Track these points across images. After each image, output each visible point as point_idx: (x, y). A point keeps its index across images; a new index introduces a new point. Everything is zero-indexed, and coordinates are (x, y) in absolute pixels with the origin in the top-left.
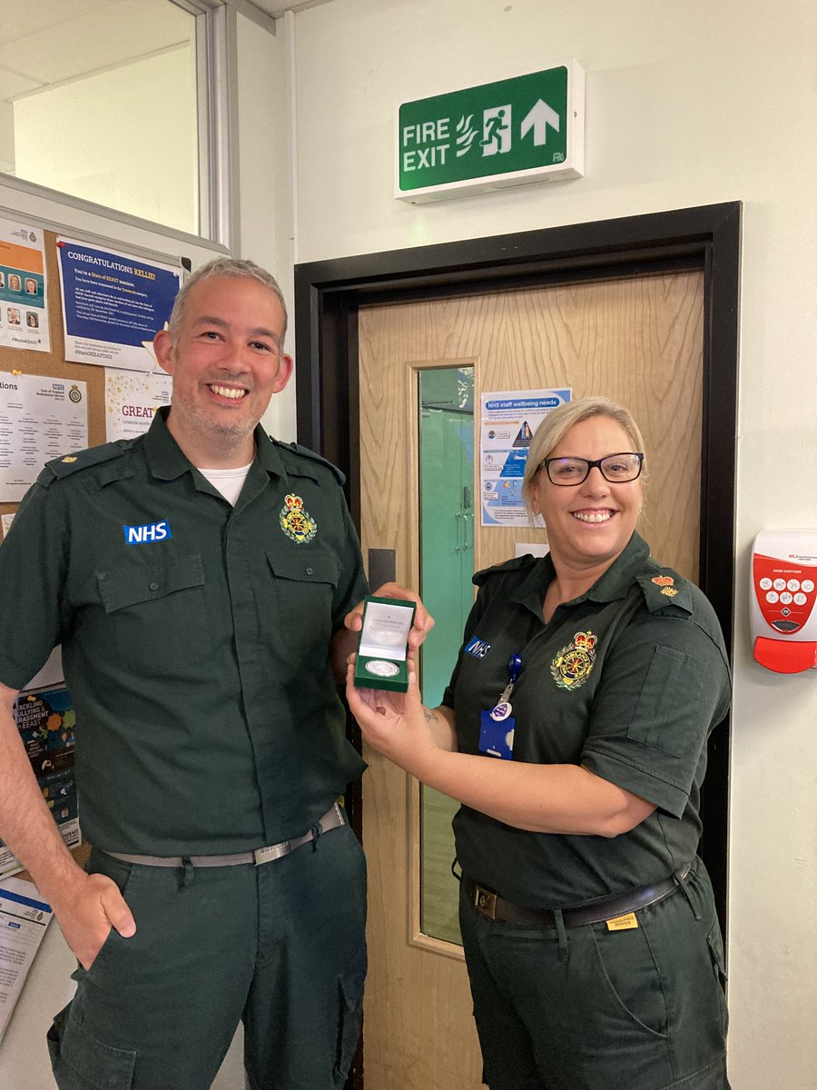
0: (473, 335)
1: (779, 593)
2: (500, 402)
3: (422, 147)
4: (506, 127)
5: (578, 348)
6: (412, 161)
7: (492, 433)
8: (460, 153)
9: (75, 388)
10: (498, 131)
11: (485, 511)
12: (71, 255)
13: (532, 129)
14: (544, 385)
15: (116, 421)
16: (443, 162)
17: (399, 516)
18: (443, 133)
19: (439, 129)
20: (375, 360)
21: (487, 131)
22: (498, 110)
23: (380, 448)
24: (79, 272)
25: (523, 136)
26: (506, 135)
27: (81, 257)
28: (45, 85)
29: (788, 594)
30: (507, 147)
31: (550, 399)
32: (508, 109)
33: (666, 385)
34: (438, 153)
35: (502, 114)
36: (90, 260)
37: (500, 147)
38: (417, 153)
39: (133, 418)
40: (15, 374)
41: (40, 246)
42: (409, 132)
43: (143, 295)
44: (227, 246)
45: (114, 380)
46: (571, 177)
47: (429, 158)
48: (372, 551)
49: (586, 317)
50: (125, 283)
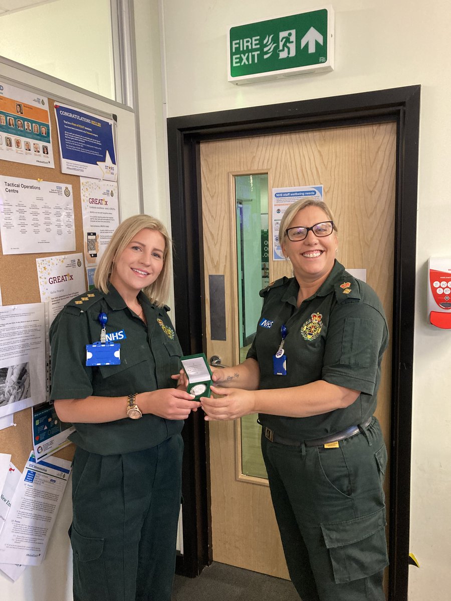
0: (267, 157)
1: (444, 289)
2: (283, 193)
3: (244, 52)
4: (292, 42)
5: (326, 164)
6: (238, 60)
7: (279, 210)
8: (266, 57)
9: (67, 188)
10: (288, 44)
11: (275, 252)
12: (63, 113)
13: (307, 43)
14: (307, 184)
15: (87, 207)
16: (256, 61)
17: (226, 256)
18: (256, 45)
19: (253, 42)
20: (210, 171)
21: (281, 44)
22: (288, 32)
23: (215, 220)
24: (66, 122)
25: (302, 48)
26: (292, 47)
27: (66, 114)
29: (448, 289)
30: (293, 53)
31: (311, 192)
32: (293, 32)
33: (374, 183)
34: (253, 56)
35: (290, 34)
36: (71, 115)
37: (289, 54)
38: (241, 56)
39: (94, 205)
40: (39, 181)
41: (46, 107)
42: (236, 44)
43: (96, 135)
44: (132, 108)
45: (84, 183)
46: (328, 70)
47: (248, 59)
48: (210, 276)
49: (331, 147)
50: (87, 129)
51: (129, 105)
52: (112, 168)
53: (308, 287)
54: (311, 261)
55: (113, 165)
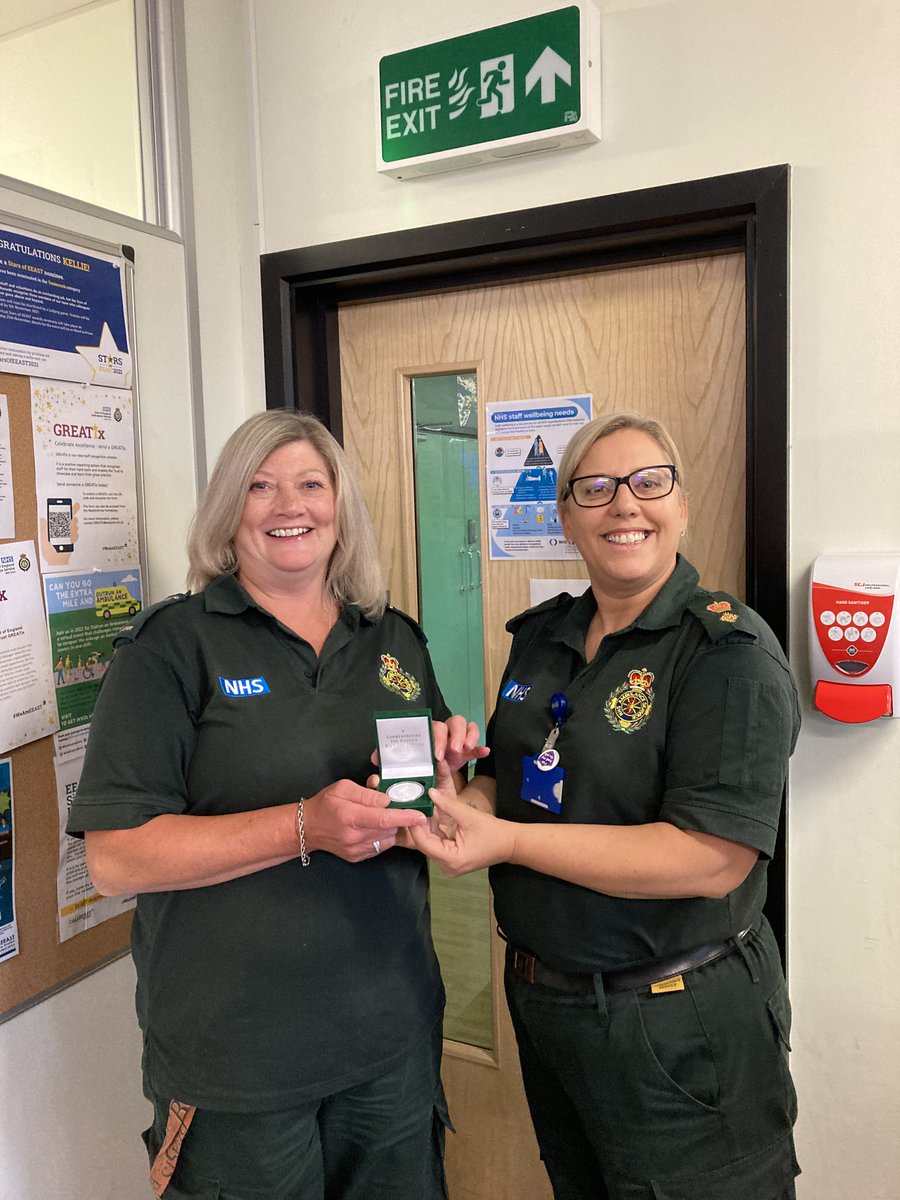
0: (474, 336)
1: (844, 628)
2: (509, 413)
3: (409, 108)
4: (508, 82)
5: (598, 347)
6: (396, 126)
7: (500, 450)
8: (453, 115)
10: (498, 87)
11: (493, 540)
13: (539, 81)
14: (559, 392)
15: (47, 443)
16: (433, 126)
17: (393, 549)
18: (432, 91)
19: (426, 86)
20: (360, 367)
21: (484, 87)
22: (498, 60)
23: (369, 472)
25: (527, 93)
26: (508, 92)
29: (855, 629)
30: (509, 106)
31: (566, 409)
32: (509, 59)
33: (702, 388)
34: (427, 116)
35: (502, 65)
36: (5, 244)
37: (500, 107)
38: (402, 116)
39: (67, 439)
42: (392, 91)
43: (74, 290)
44: (178, 232)
45: (42, 392)
46: (586, 141)
47: (416, 123)
49: (608, 311)
50: (51, 275)
51: (171, 228)
52: (117, 361)
53: (615, 610)
54: (622, 552)
55: (121, 355)
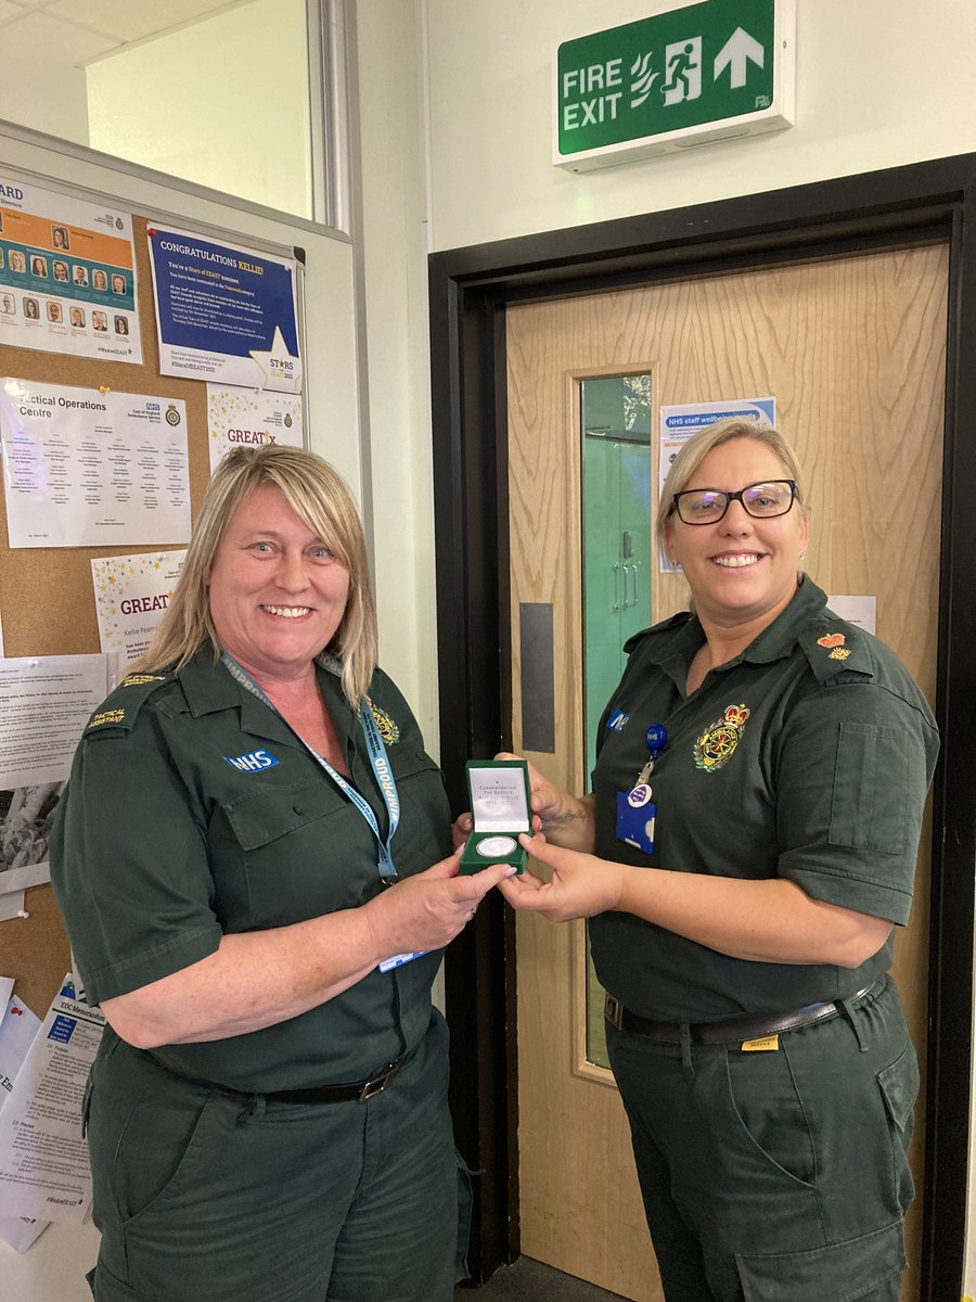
0: (650, 333)
2: (685, 418)
3: (588, 97)
4: (695, 66)
5: (783, 346)
6: (574, 116)
8: (635, 104)
9: (172, 407)
10: (684, 72)
12: (166, 246)
13: (728, 67)
14: (740, 394)
15: (222, 449)
16: (614, 116)
17: (558, 561)
18: (613, 78)
19: (607, 73)
20: (527, 369)
21: (669, 72)
22: (684, 44)
23: (534, 479)
24: (174, 266)
25: (715, 78)
26: (695, 76)
27: (176, 248)
28: (123, 44)
30: (695, 91)
31: (747, 413)
32: (697, 42)
33: (897, 391)
34: (608, 105)
35: (689, 48)
36: (187, 251)
37: (686, 93)
38: (580, 105)
40: (103, 392)
41: (127, 234)
42: (570, 79)
43: (249, 294)
44: (347, 232)
45: (217, 398)
46: (778, 126)
47: (595, 112)
48: (523, 606)
49: (794, 308)
50: (227, 279)
51: (340, 228)
52: (288, 365)
53: (724, 638)
54: (732, 576)
55: (291, 359)
